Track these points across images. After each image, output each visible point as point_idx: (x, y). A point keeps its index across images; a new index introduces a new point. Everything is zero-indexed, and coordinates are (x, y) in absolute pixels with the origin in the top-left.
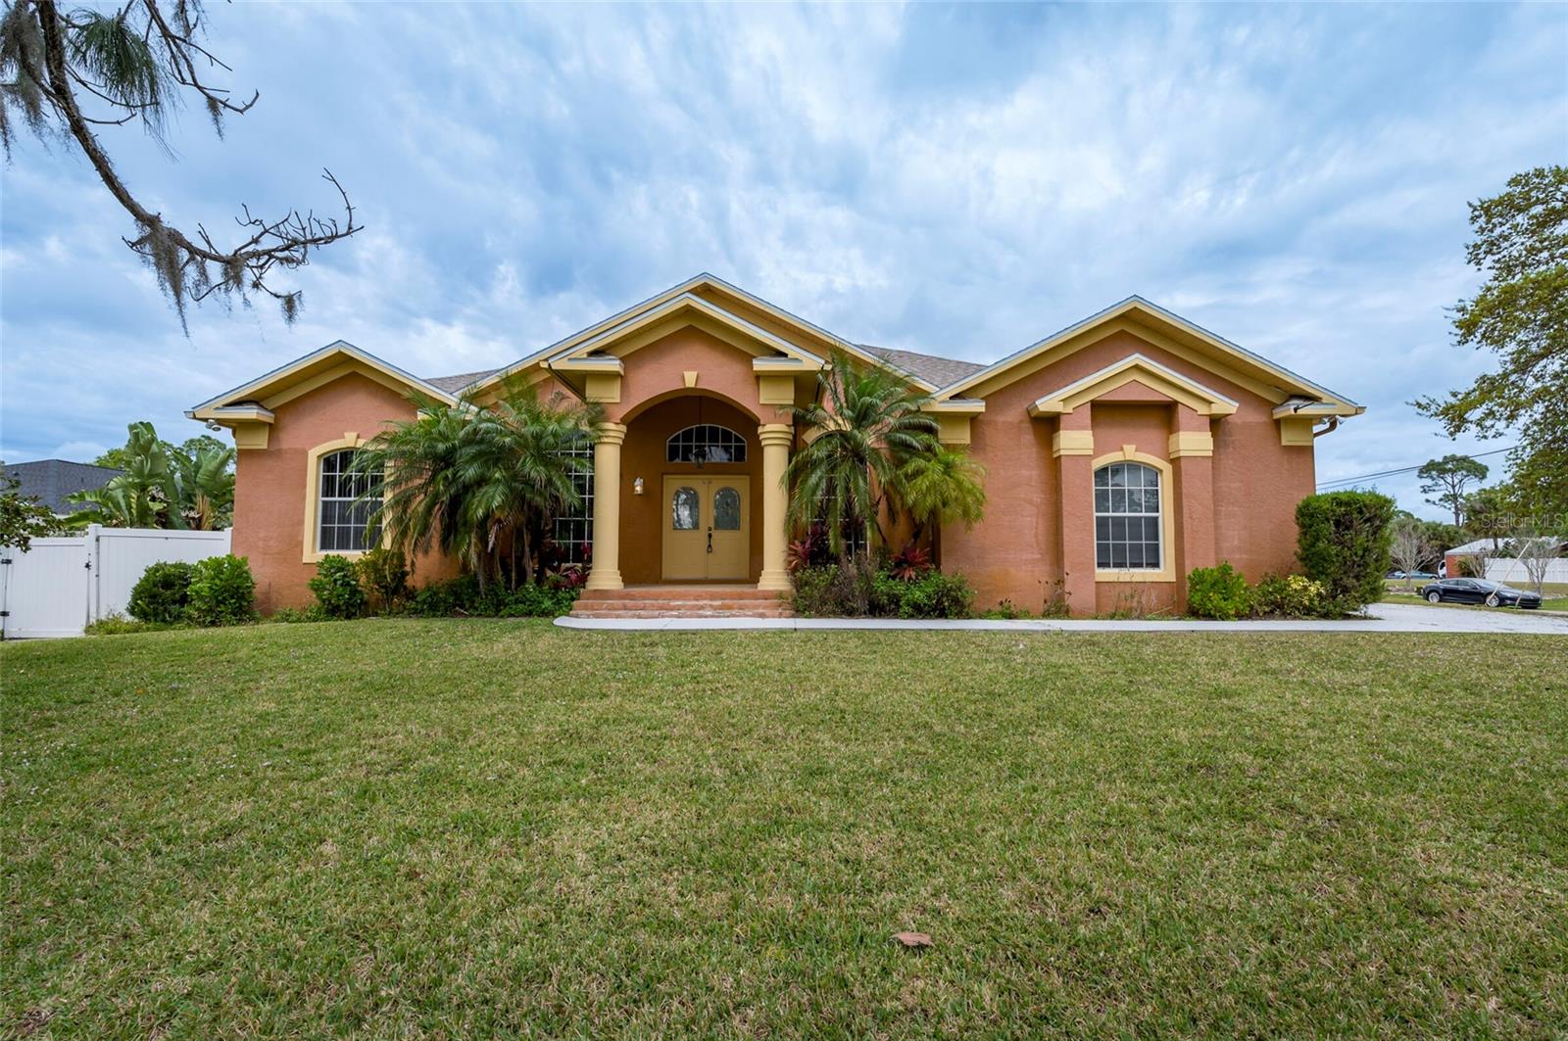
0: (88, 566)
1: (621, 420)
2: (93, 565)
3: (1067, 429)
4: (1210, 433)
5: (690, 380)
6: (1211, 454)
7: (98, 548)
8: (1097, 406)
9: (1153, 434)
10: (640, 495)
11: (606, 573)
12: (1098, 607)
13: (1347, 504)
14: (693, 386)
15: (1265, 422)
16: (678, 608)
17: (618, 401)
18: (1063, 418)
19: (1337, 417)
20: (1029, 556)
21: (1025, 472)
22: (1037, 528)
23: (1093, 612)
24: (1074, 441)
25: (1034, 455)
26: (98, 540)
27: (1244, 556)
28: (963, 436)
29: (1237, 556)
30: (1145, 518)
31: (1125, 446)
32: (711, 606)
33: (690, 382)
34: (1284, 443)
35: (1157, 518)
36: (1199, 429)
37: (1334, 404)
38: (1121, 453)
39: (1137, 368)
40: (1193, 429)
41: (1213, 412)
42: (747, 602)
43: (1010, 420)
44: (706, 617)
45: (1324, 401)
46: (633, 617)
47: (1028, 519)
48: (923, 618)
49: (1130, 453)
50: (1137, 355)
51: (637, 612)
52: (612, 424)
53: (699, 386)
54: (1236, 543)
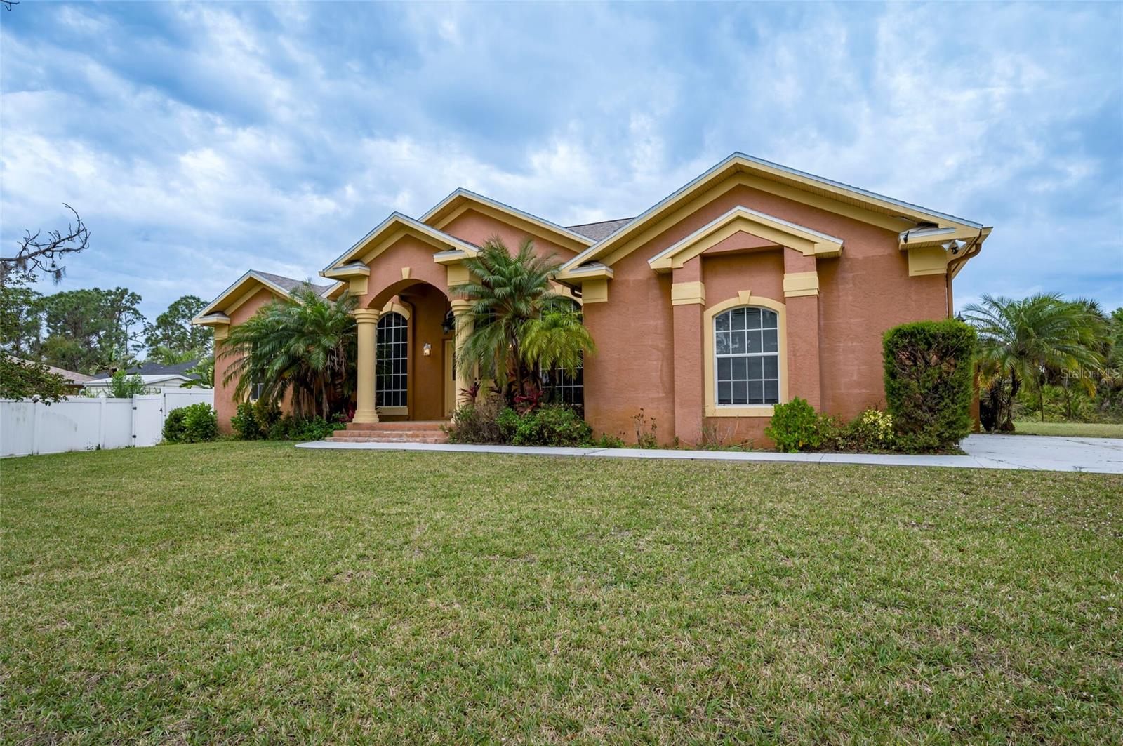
0: (161, 410)
1: (369, 306)
2: (163, 410)
3: (678, 282)
4: (816, 272)
5: (406, 274)
6: (816, 292)
7: (165, 400)
8: (706, 259)
9: (765, 278)
10: (428, 356)
11: (365, 412)
12: (704, 439)
13: (912, 334)
14: (407, 278)
15: (890, 255)
16: (388, 436)
17: (366, 293)
18: (674, 272)
19: (956, 241)
20: (656, 395)
21: (652, 322)
22: (661, 370)
23: (699, 442)
24: (687, 291)
25: (660, 307)
26: (165, 396)
27: (864, 391)
28: (601, 295)
29: (856, 391)
30: (765, 357)
31: (739, 292)
32: (406, 434)
33: (405, 276)
34: (911, 274)
35: (777, 356)
36: (805, 270)
37: (952, 228)
38: (737, 298)
39: (739, 218)
40: (799, 270)
41: (816, 252)
42: (427, 432)
43: (640, 278)
44: (393, 442)
45: (940, 227)
46: (353, 441)
47: (655, 363)
48: (531, 445)
49: (744, 298)
50: (739, 207)
51: (356, 438)
52: (364, 310)
53: (412, 278)
54: (855, 378)
